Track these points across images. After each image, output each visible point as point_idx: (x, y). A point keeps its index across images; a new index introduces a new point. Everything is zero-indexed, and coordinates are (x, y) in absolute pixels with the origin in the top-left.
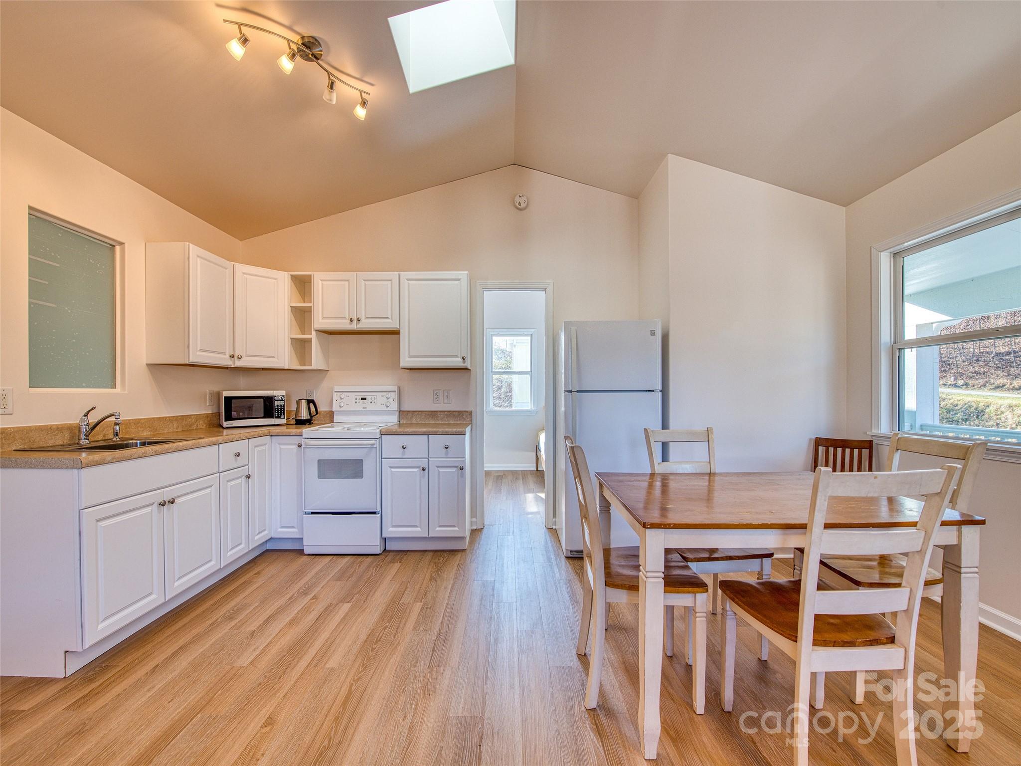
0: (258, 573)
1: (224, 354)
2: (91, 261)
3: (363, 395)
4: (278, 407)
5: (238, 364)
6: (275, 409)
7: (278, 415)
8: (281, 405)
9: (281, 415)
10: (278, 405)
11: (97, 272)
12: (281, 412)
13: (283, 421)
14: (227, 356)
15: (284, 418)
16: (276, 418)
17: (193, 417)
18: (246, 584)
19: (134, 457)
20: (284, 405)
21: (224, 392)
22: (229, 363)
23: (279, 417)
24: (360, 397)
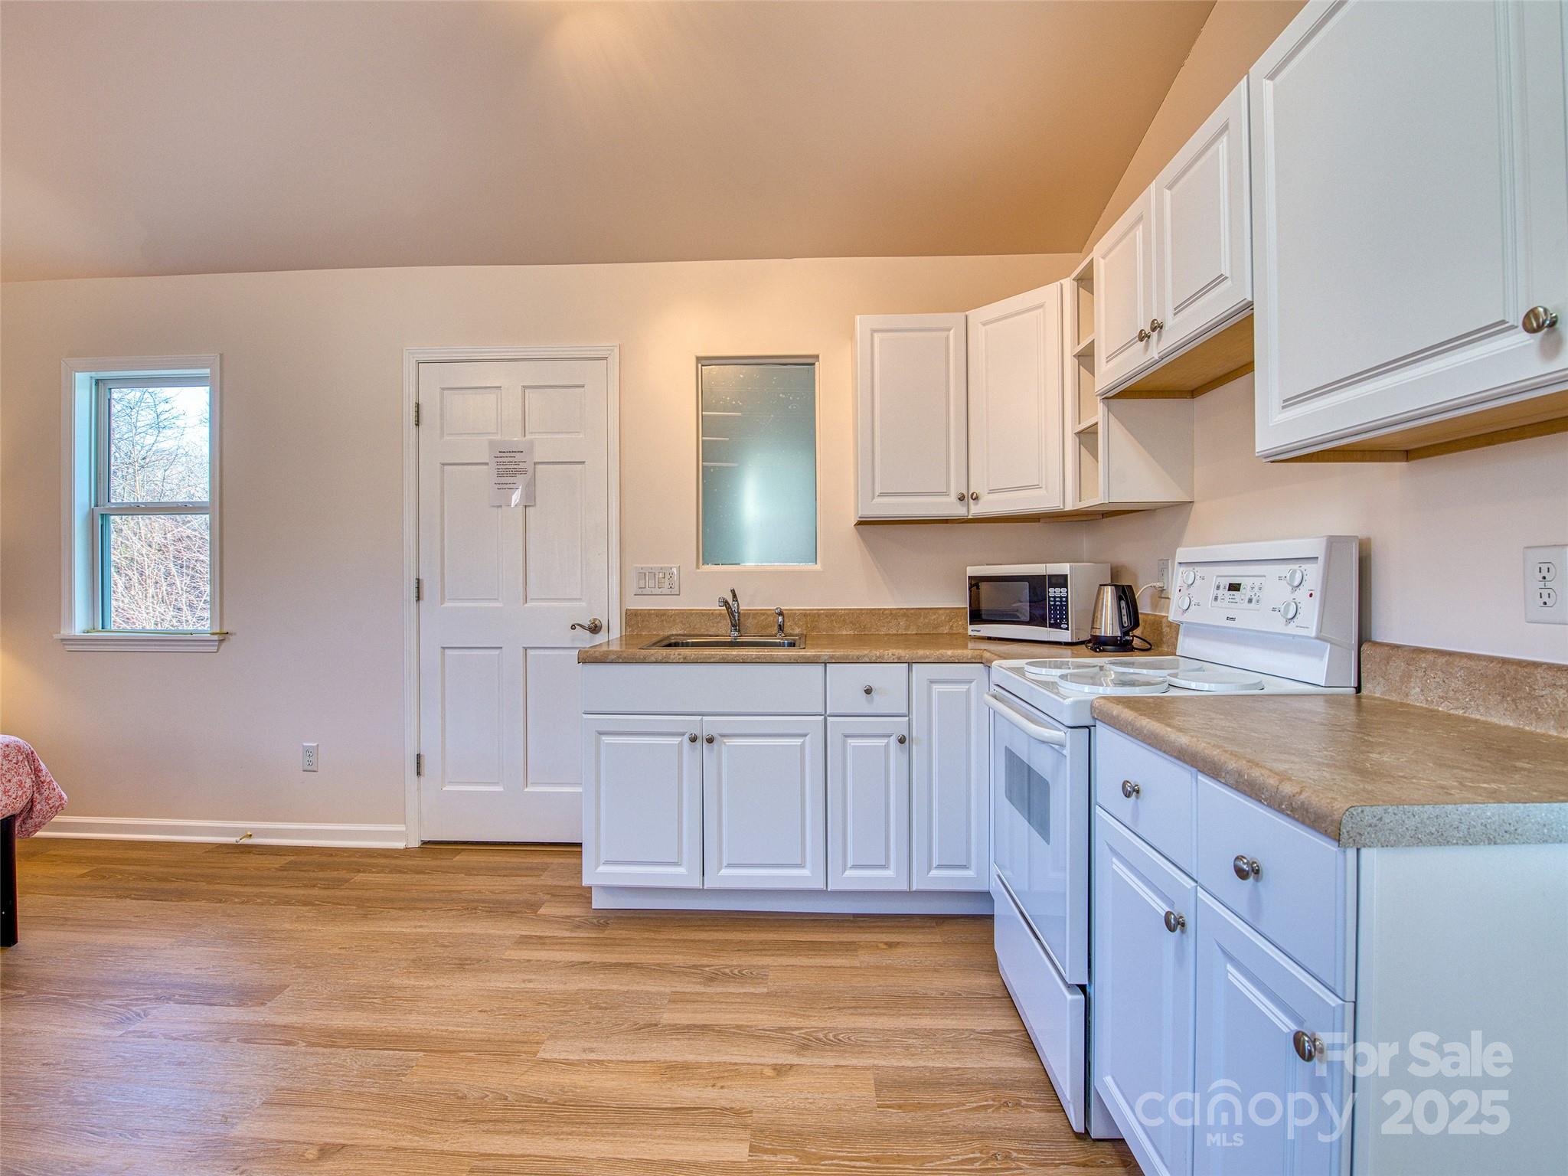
0: (890, 945)
1: (946, 494)
2: (781, 395)
3: (1233, 573)
4: (1055, 601)
5: (976, 510)
6: (1050, 608)
7: (1056, 620)
8: (1061, 597)
9: (1061, 619)
10: (1055, 597)
11: (790, 407)
12: (1061, 613)
13: (1065, 636)
14: (953, 498)
15: (1067, 629)
16: (1051, 626)
17: (941, 612)
18: (850, 947)
19: (650, 660)
20: (1067, 597)
21: (968, 568)
22: (959, 511)
23: (1056, 626)
24: (1226, 582)
